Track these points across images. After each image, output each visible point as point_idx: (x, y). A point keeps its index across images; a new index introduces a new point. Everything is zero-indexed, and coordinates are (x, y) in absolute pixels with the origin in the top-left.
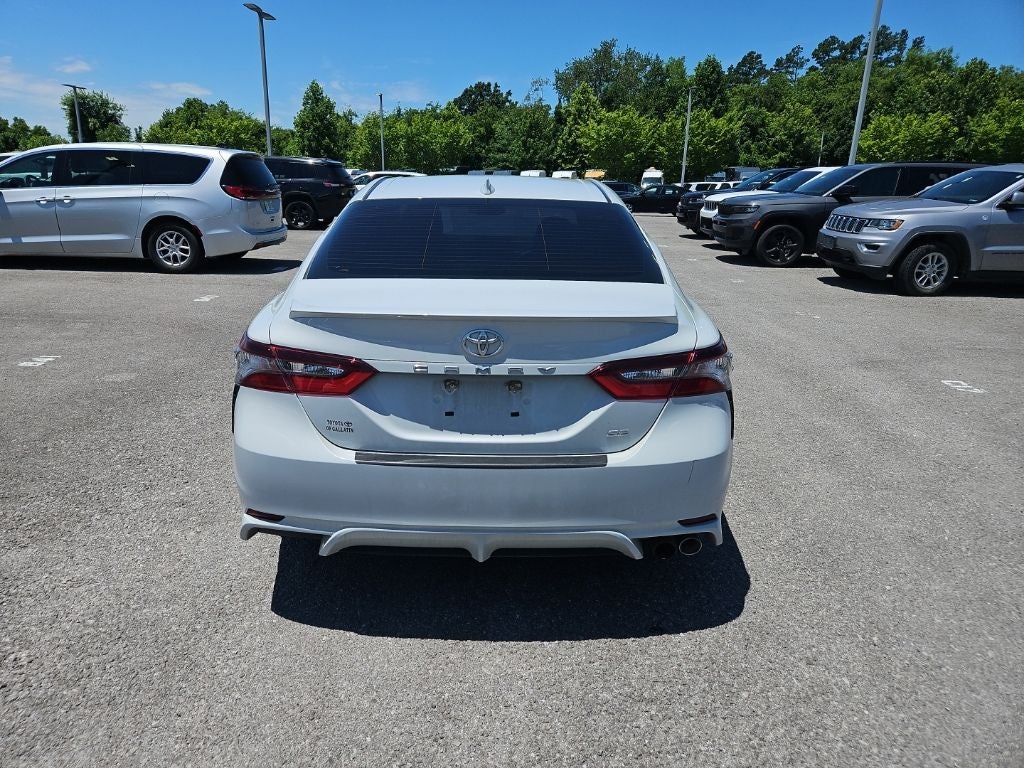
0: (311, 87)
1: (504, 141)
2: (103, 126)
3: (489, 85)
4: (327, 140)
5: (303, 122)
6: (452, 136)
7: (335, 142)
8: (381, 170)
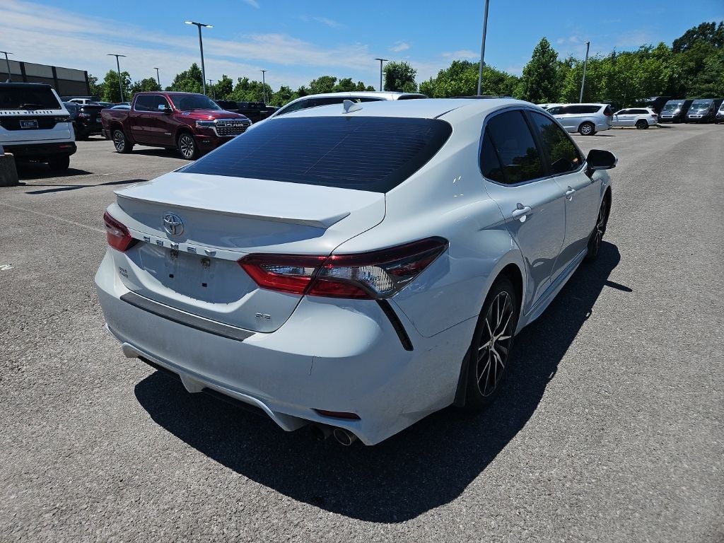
0: (541, 43)
1: (714, 73)
2: (403, 83)
3: (714, 24)
4: (546, 82)
5: (530, 70)
6: (653, 71)
7: (552, 84)
8: (579, 102)
